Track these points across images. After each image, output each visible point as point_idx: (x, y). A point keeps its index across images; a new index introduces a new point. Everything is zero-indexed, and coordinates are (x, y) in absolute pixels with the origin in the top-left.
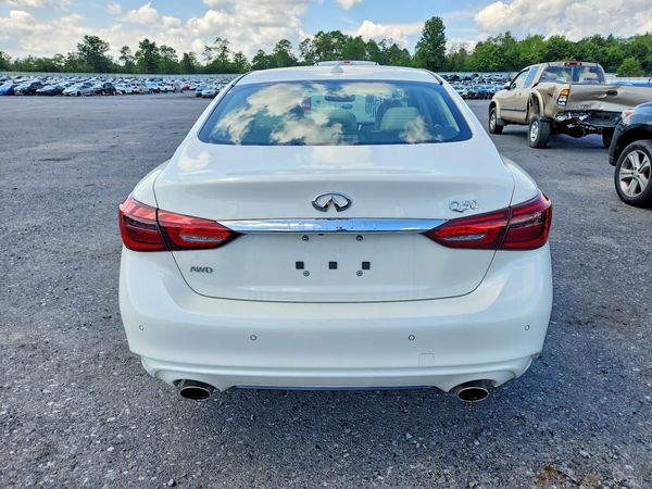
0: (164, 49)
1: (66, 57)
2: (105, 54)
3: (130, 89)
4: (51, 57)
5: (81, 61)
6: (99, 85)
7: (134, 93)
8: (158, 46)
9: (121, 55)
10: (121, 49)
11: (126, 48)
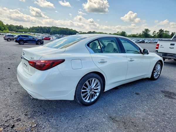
0: (166, 31)
1: (139, 34)
2: (149, 33)
3: (149, 42)
4: (135, 34)
5: (142, 35)
6: (141, 41)
7: (149, 43)
8: (164, 31)
9: (153, 33)
10: (153, 32)
11: (155, 31)
